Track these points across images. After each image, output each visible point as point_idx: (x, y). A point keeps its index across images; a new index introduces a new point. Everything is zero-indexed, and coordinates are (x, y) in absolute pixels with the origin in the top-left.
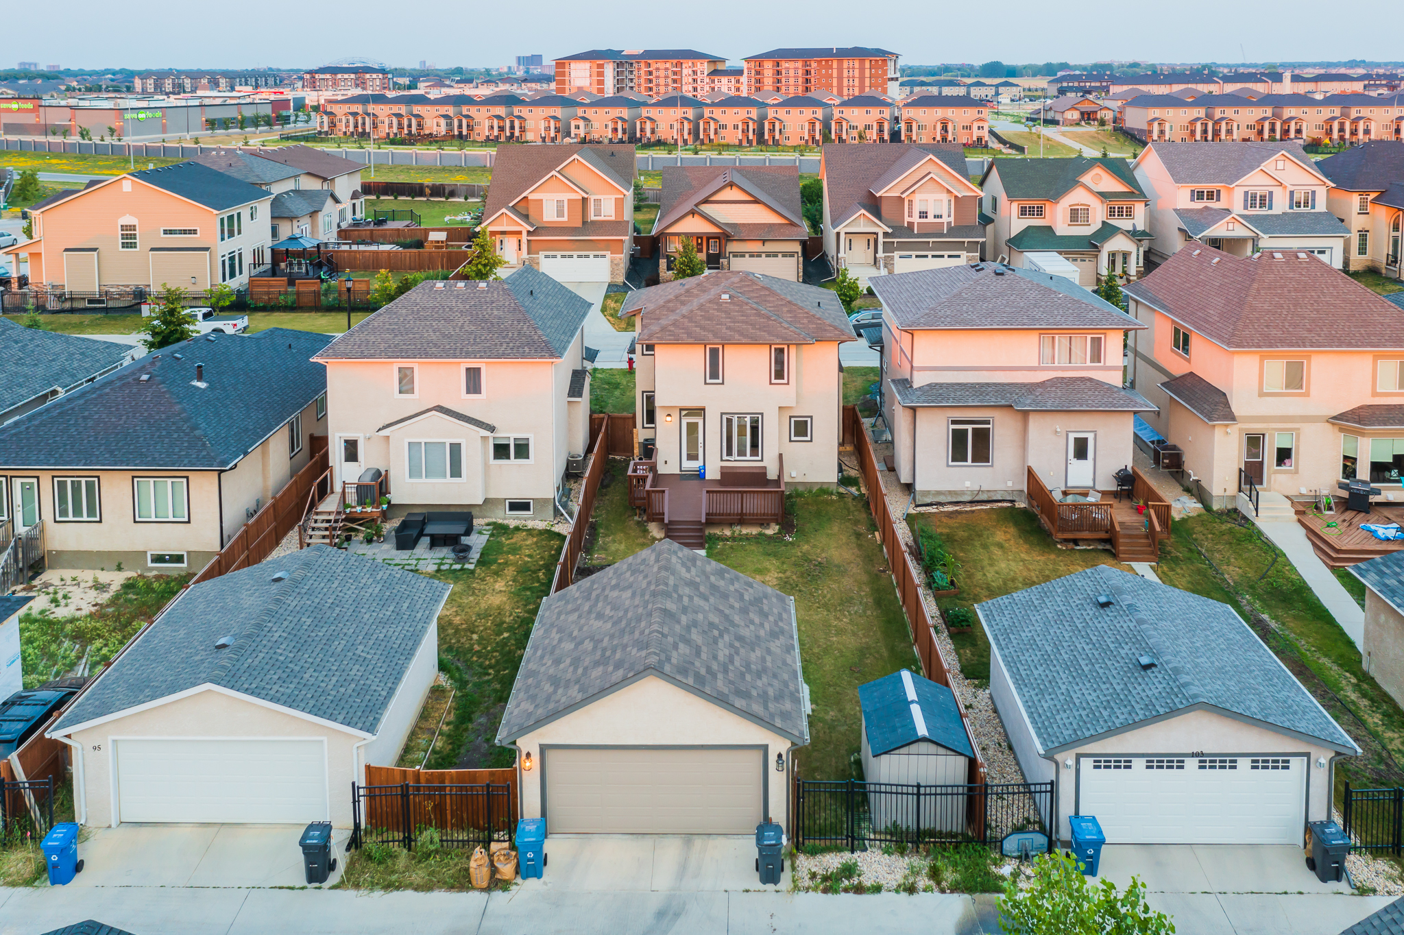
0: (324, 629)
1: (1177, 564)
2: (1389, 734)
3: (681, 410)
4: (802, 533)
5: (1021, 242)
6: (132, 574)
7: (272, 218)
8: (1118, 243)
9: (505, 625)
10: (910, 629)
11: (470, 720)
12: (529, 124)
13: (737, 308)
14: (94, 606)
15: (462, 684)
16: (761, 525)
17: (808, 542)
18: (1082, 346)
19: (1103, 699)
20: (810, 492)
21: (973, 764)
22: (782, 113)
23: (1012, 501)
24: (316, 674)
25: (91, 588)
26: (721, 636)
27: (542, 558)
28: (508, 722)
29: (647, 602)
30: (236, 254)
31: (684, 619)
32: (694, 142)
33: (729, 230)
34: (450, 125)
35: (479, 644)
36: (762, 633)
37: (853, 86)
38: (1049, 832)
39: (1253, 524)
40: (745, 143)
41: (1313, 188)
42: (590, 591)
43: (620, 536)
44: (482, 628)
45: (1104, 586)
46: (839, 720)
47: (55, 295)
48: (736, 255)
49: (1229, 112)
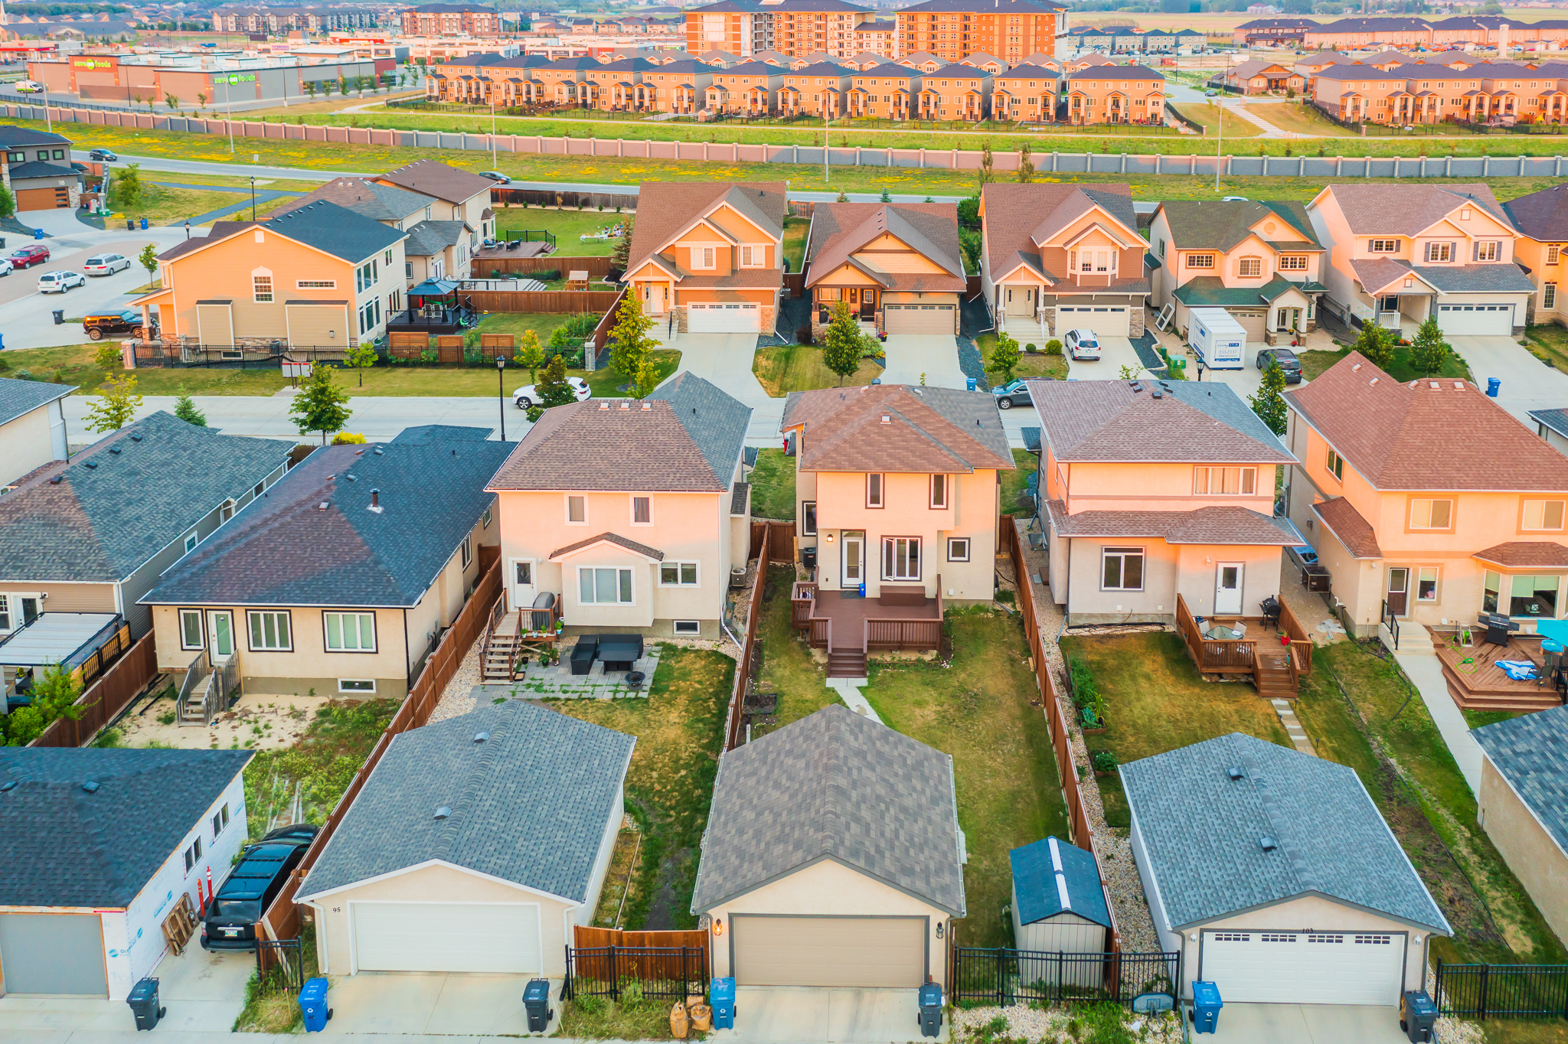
0: (528, 795)
1: (1316, 700)
2: (1493, 893)
3: (842, 531)
4: (958, 658)
5: (1187, 294)
6: (325, 700)
7: (407, 256)
8: (1291, 300)
9: (682, 762)
10: (1059, 770)
11: (657, 865)
12: (660, 93)
13: (897, 432)
14: (295, 736)
15: (646, 826)
16: (919, 651)
17: (964, 670)
18: (1235, 477)
19: (1227, 878)
20: (967, 608)
21: (1109, 934)
22: (937, 84)
23: (1161, 624)
24: (526, 843)
25: (288, 715)
26: (887, 809)
27: (711, 684)
28: (700, 892)
29: (820, 776)
30: (374, 303)
31: (854, 795)
32: (841, 115)
33: (883, 282)
34: (573, 92)
35: (660, 783)
36: (924, 801)
37: (1017, 45)
38: (1174, 992)
39: (1392, 657)
40: (897, 119)
41: (1500, 239)
42: (765, 752)
43: (784, 660)
44: (660, 765)
45: (1237, 756)
46: (992, 870)
47: (189, 348)
48: (891, 306)
49: (1433, 85)
